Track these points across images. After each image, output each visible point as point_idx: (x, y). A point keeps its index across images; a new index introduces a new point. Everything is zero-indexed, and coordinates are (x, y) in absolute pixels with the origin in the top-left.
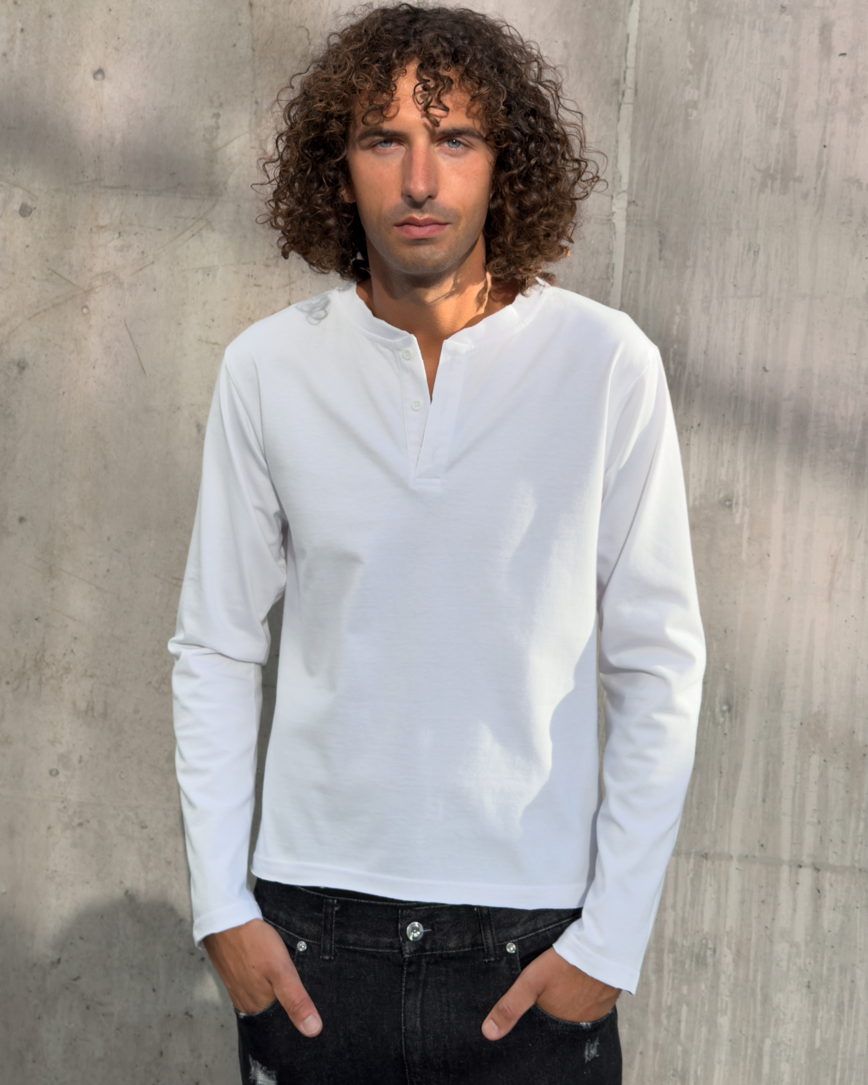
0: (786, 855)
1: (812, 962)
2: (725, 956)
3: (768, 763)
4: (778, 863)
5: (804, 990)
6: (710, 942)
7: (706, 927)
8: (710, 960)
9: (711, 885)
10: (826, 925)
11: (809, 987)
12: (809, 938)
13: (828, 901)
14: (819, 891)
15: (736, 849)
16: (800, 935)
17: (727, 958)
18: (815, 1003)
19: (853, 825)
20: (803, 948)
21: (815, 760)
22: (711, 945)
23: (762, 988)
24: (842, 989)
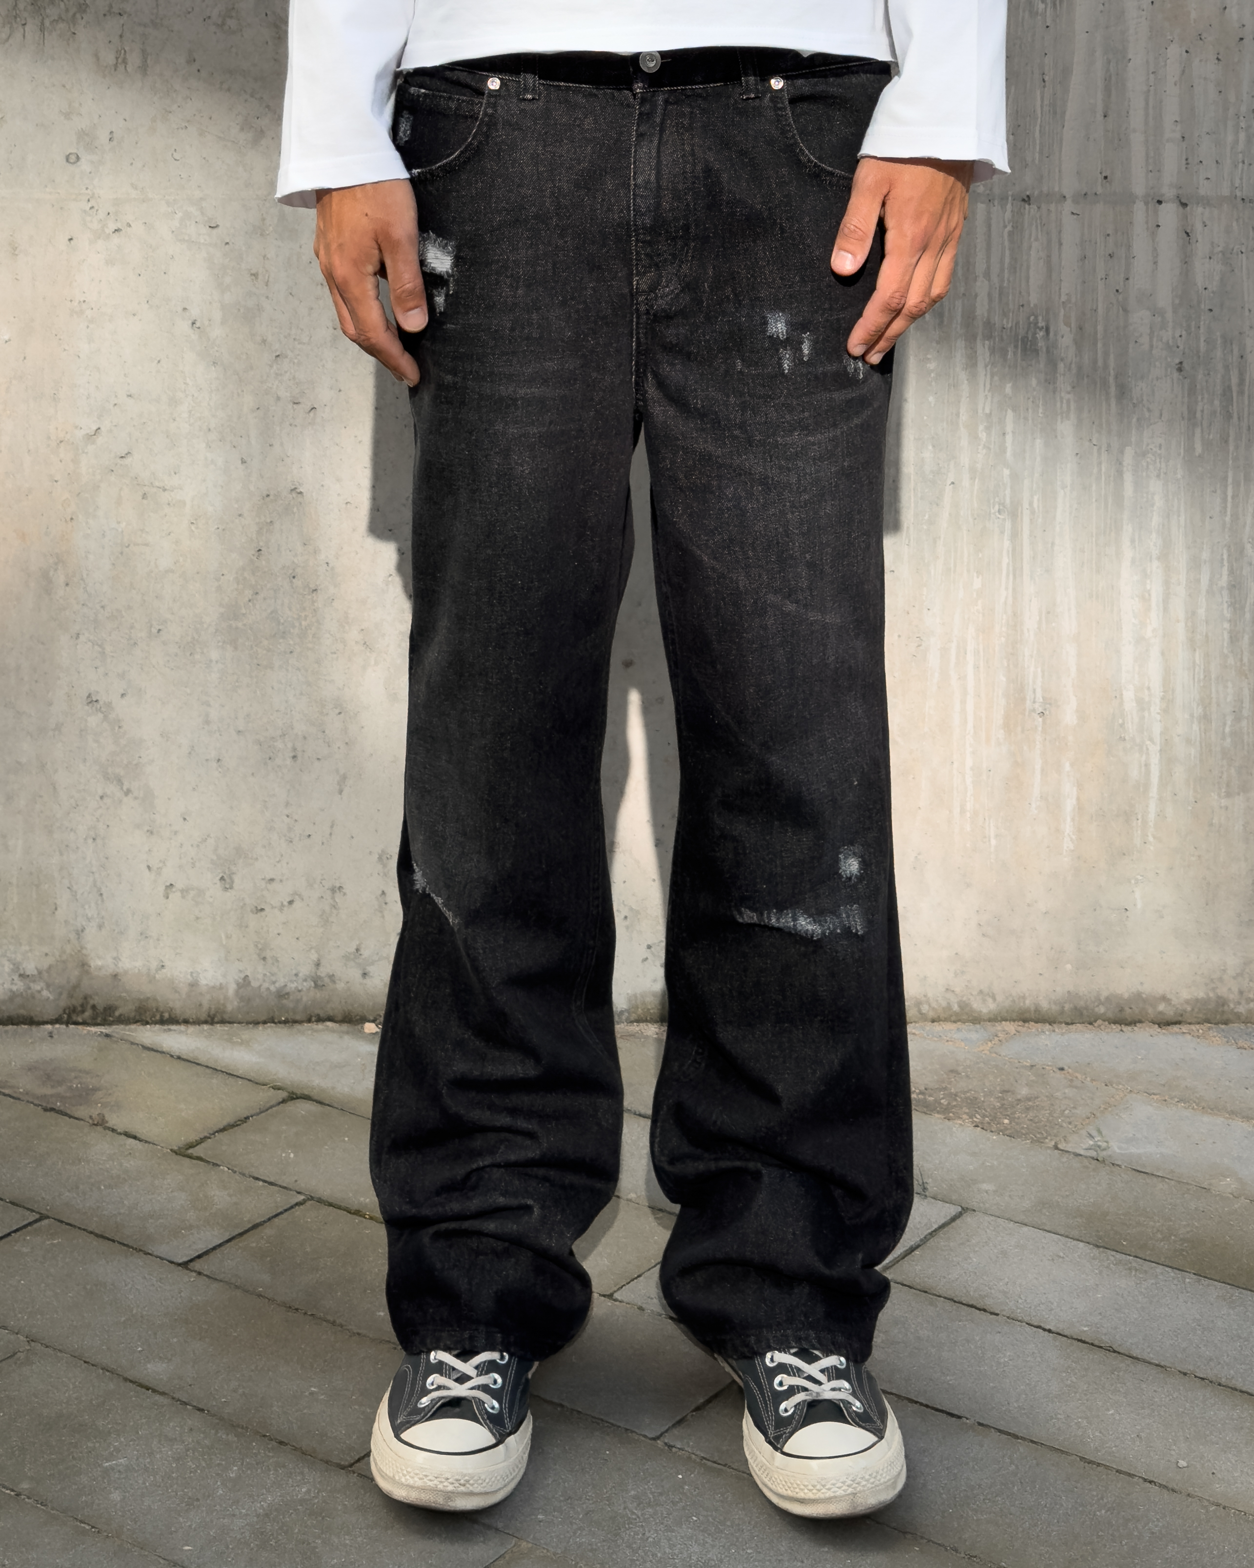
0: (1139, 188)
1: (1184, 333)
2: (1062, 337)
3: (1109, 62)
4: (1129, 199)
5: (1176, 375)
6: (1040, 318)
7: (1034, 299)
8: (1041, 344)
9: (1037, 239)
10: (1200, 281)
11: (1180, 370)
12: (1177, 301)
13: (1201, 248)
14: (1187, 234)
15: (1069, 185)
16: (1164, 298)
17: (1066, 339)
18: (1192, 391)
19: (1230, 138)
20: (1169, 315)
21: (1174, 51)
22: (1041, 324)
23: (1116, 377)
24: (1227, 368)
